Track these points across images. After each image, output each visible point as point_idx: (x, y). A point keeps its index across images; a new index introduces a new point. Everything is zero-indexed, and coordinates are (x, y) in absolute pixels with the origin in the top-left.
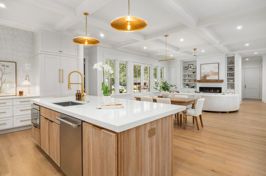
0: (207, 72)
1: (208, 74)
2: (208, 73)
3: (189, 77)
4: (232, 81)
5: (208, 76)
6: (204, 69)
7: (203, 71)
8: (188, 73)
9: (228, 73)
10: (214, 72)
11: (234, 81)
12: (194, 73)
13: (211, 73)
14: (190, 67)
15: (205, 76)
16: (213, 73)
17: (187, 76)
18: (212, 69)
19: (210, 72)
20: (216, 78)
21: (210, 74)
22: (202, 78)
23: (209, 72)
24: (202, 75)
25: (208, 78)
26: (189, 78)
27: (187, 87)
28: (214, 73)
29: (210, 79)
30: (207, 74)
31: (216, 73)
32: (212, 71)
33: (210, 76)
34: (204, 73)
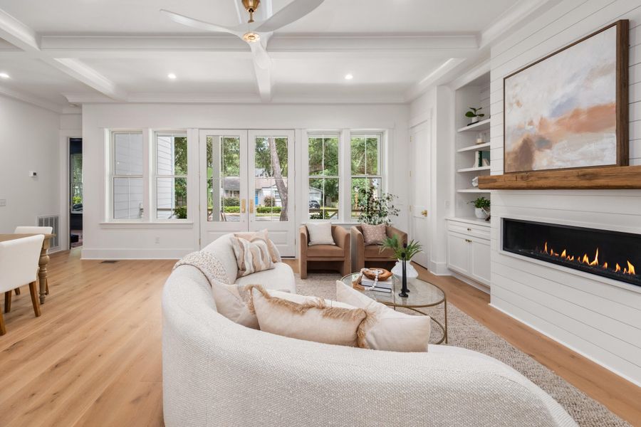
0: (536, 122)
1: (542, 133)
2: (542, 124)
5: (545, 143)
6: (518, 103)
7: (513, 118)
8: (480, 140)
10: (585, 105)
13: (558, 123)
15: (527, 150)
16: (576, 114)
18: (570, 89)
19: (554, 114)
20: (603, 151)
21: (552, 129)
22: (508, 162)
23: (546, 113)
24: (514, 145)
25: (542, 161)
28: (583, 118)
29: (558, 164)
30: (533, 131)
31: (595, 111)
32: (570, 101)
33: (556, 147)
34: (520, 128)
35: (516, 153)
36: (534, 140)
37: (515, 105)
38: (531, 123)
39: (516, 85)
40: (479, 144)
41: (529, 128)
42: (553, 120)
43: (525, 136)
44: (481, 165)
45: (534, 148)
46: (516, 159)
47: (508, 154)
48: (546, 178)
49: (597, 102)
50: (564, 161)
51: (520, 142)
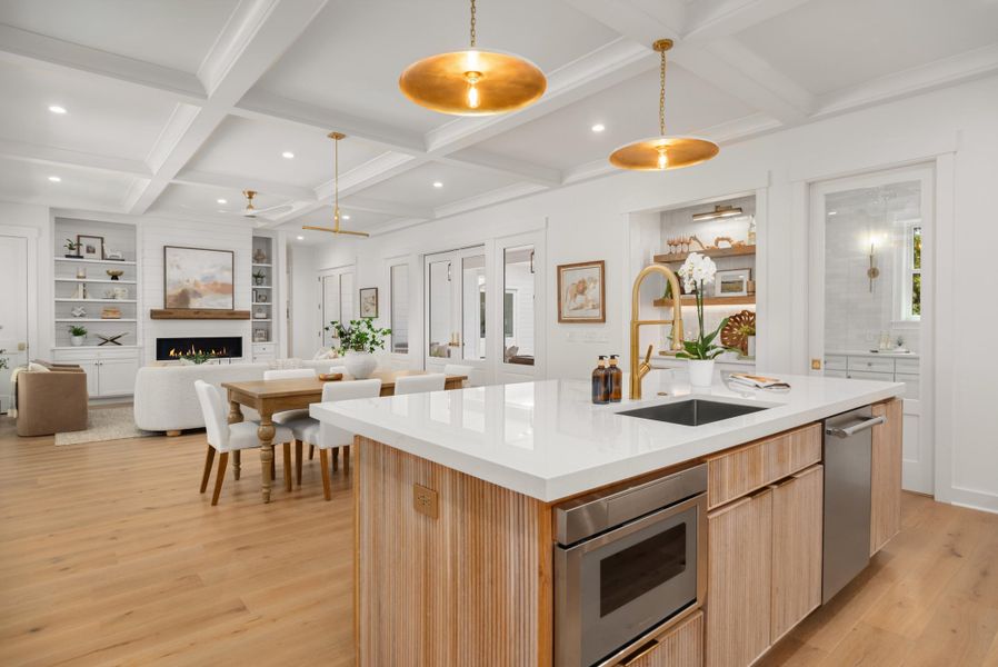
0: (192, 281)
1: (196, 289)
2: (196, 284)
3: (88, 295)
4: (264, 315)
5: (197, 294)
6: (178, 267)
7: (172, 274)
8: (81, 274)
9: (253, 290)
10: (220, 281)
11: (269, 316)
12: (115, 277)
13: (206, 285)
14: (90, 250)
15: (184, 296)
16: (215, 284)
17: (81, 287)
18: (213, 270)
19: (203, 280)
20: (224, 303)
21: (202, 288)
22: (169, 301)
23: (198, 279)
24: (172, 291)
25: (195, 304)
26: (89, 299)
27: (79, 339)
28: (219, 287)
29: (205, 307)
30: (190, 286)
31: (223, 285)
32: (213, 277)
33: (205, 297)
35: (175, 296)
36: (190, 291)
37: (175, 267)
38: (188, 281)
39: (177, 255)
40: (80, 277)
41: (187, 283)
42: (203, 283)
43: (183, 288)
44: (84, 297)
45: (190, 296)
46: (176, 301)
47: (171, 296)
49: (224, 281)
50: (208, 305)
51: (180, 290)
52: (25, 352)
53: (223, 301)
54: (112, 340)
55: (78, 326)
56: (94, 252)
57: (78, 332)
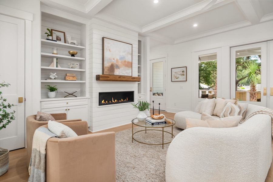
0: (115, 59)
1: (117, 64)
2: (117, 60)
3: (59, 65)
5: (118, 67)
6: (109, 50)
8: (55, 52)
10: (127, 60)
12: (73, 55)
13: (121, 62)
14: (58, 39)
15: (112, 68)
16: (125, 62)
17: (55, 60)
18: (124, 54)
19: (120, 59)
20: (128, 73)
21: (119, 64)
22: (105, 70)
23: (118, 58)
24: (107, 64)
25: (117, 72)
26: (59, 68)
27: (53, 94)
30: (114, 62)
31: (128, 62)
32: (124, 57)
33: (121, 69)
34: (110, 59)
35: (109, 67)
36: (115, 65)
37: (108, 50)
38: (114, 59)
39: (109, 43)
40: (54, 54)
41: (113, 60)
42: (120, 61)
43: (112, 63)
44: (57, 67)
45: (115, 68)
46: (108, 70)
47: (106, 67)
48: (125, 78)
50: (122, 74)
51: (110, 64)
52: (23, 104)
53: (128, 71)
54: (72, 94)
55: (52, 86)
56: (60, 40)
57: (52, 89)
